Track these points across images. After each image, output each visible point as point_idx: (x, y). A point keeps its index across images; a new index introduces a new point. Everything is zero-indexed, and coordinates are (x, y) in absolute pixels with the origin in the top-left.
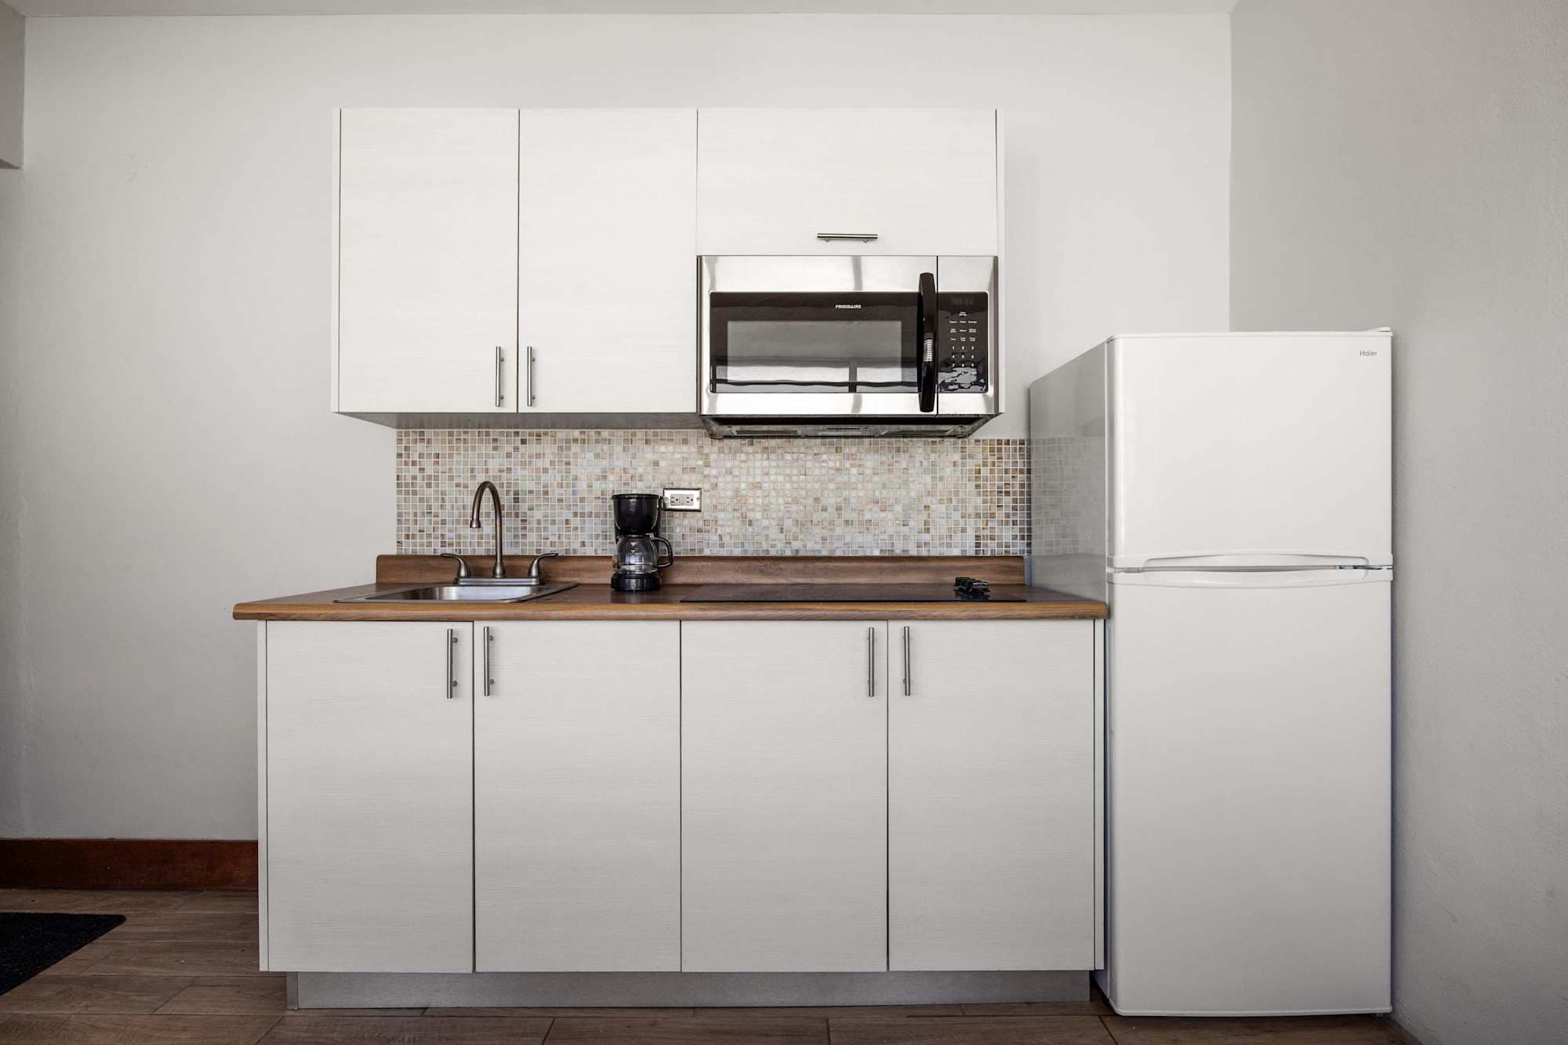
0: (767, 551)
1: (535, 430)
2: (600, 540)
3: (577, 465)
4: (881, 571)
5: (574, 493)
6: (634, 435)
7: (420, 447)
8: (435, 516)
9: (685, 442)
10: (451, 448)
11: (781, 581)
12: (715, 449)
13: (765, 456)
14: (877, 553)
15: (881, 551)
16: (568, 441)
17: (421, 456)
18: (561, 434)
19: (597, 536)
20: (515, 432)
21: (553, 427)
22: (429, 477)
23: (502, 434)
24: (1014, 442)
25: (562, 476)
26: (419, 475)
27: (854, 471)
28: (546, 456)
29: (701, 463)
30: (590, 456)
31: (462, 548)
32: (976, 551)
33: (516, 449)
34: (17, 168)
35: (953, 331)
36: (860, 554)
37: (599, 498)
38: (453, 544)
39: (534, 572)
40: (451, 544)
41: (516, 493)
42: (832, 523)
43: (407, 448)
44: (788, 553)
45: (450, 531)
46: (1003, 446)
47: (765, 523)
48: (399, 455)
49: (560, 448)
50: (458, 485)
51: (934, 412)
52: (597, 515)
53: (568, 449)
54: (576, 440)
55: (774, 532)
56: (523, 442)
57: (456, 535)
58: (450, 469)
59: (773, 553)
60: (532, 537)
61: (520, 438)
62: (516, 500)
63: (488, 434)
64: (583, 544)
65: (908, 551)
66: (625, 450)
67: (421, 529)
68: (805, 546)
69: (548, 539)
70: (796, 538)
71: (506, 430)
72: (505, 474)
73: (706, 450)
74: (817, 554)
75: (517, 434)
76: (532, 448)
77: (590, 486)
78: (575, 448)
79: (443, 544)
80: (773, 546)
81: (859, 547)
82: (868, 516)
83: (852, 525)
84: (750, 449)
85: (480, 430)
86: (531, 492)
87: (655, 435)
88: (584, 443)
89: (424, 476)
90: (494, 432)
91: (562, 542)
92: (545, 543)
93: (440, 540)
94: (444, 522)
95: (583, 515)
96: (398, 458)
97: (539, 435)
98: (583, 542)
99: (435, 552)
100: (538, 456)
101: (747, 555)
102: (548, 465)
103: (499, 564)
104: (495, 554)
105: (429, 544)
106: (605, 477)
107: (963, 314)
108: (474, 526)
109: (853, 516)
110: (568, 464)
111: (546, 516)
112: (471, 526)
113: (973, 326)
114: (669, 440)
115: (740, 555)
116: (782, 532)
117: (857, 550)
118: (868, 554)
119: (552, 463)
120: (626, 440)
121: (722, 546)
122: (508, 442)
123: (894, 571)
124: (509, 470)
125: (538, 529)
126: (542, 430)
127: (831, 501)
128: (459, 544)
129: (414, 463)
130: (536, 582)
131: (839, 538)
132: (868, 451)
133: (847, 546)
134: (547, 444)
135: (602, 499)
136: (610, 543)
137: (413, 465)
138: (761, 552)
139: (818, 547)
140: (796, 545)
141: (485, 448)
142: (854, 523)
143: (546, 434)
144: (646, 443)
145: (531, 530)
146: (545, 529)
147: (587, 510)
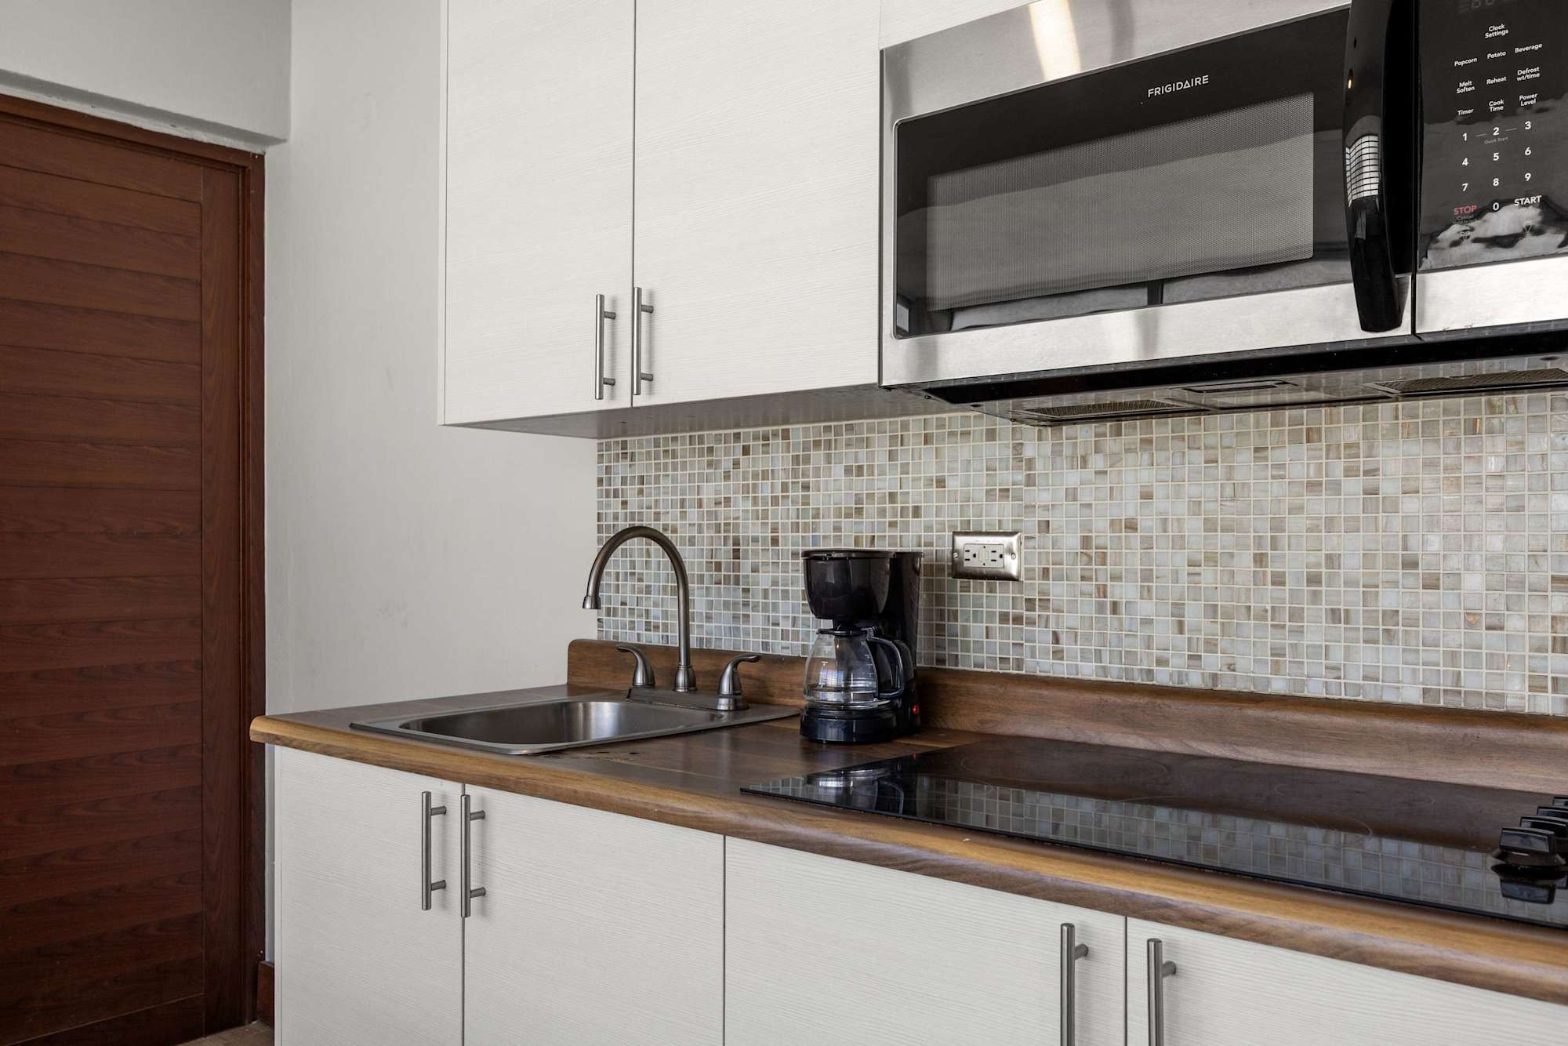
0: (1150, 672)
1: (761, 429)
3: (819, 489)
4: (1412, 744)
6: (905, 426)
7: (623, 467)
8: (638, 580)
9: (991, 435)
10: (657, 467)
11: (1168, 745)
12: (1047, 447)
13: (1146, 457)
14: (1412, 696)
15: (1425, 691)
16: (806, 445)
17: (624, 481)
18: (798, 431)
20: (735, 434)
21: (786, 420)
23: (718, 439)
25: (798, 509)
27: (1354, 486)
28: (776, 475)
29: (1021, 477)
30: (838, 471)
33: (736, 464)
34: (284, 141)
35: (1466, 87)
36: (1370, 695)
39: (726, 687)
41: (736, 542)
42: (1296, 615)
43: (608, 469)
44: (1195, 680)
45: (656, 604)
47: (1146, 608)
48: (600, 481)
49: (796, 460)
51: (1405, 329)
53: (807, 459)
54: (818, 444)
55: (1163, 631)
56: (746, 451)
58: (656, 501)
59: (1163, 677)
60: (758, 620)
61: (742, 444)
62: (736, 554)
63: (701, 440)
65: (1502, 696)
66: (892, 456)
68: (1231, 667)
70: (1211, 646)
71: (725, 431)
72: (722, 509)
73: (1029, 452)
74: (1260, 690)
75: (737, 436)
76: (757, 461)
77: (837, 528)
78: (817, 456)
80: (1163, 662)
81: (1365, 678)
82: (1388, 600)
83: (1347, 622)
84: (1110, 444)
85: (693, 434)
86: (755, 540)
88: (830, 448)
90: (710, 437)
92: (774, 631)
93: (644, 620)
94: (649, 590)
96: (599, 486)
97: (766, 437)
100: (765, 475)
101: (1109, 679)
102: (778, 491)
103: (682, 668)
105: (633, 626)
106: (859, 511)
107: (1498, 31)
108: (588, 605)
109: (1349, 599)
111: (775, 583)
112: (584, 607)
113: (1528, 60)
114: (962, 433)
115: (1094, 678)
116: (1181, 632)
118: (1389, 697)
119: (784, 486)
120: (893, 438)
121: (1058, 654)
122: (726, 452)
123: (1452, 750)
126: (770, 428)
127: (1294, 562)
128: (665, 627)
129: (616, 493)
130: (729, 705)
131: (1314, 651)
132: (1392, 434)
133: (1336, 673)
134: (778, 452)
137: (615, 496)
138: (1136, 674)
139: (1265, 672)
140: (1213, 662)
141: (698, 464)
142: (1353, 616)
143: (775, 435)
144: (926, 443)
145: (755, 608)
146: (775, 606)
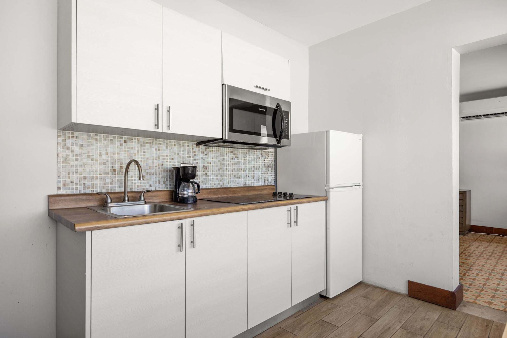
0: (213, 186)
1: (130, 137)
2: (157, 184)
3: (148, 153)
5: (147, 164)
6: (169, 142)
7: (72, 140)
8: (80, 175)
9: (188, 146)
10: (89, 142)
12: (198, 149)
16: (144, 143)
17: (72, 145)
18: (142, 139)
19: (156, 182)
20: (121, 137)
21: (138, 136)
22: (77, 155)
23: (115, 137)
24: (271, 152)
25: (142, 157)
26: (71, 155)
27: (236, 159)
28: (135, 149)
29: (193, 154)
30: (153, 149)
31: (95, 189)
32: (264, 184)
33: (122, 145)
37: (157, 167)
38: (90, 188)
39: (142, 199)
40: (89, 188)
42: (230, 176)
43: (63, 140)
44: (219, 186)
45: (89, 181)
46: (269, 153)
47: (212, 176)
49: (141, 146)
50: (92, 160)
52: (156, 174)
53: (145, 146)
54: (147, 143)
55: (215, 179)
56: (125, 142)
57: (92, 183)
59: (215, 187)
60: (129, 183)
61: (123, 140)
62: (122, 167)
64: (151, 186)
66: (167, 148)
67: (72, 181)
68: (223, 184)
69: (136, 184)
70: (221, 181)
71: (117, 136)
72: (116, 155)
73: (195, 150)
74: (226, 187)
75: (122, 138)
76: (129, 144)
77: (153, 162)
78: (148, 146)
79: (85, 188)
80: (215, 184)
83: (236, 177)
84: (207, 150)
87: (178, 143)
88: (151, 144)
89: (74, 155)
90: (111, 136)
91: (142, 185)
93: (83, 186)
94: (85, 177)
95: (150, 174)
96: (58, 145)
97: (132, 139)
98: (151, 185)
99: (80, 192)
100: (132, 148)
101: (207, 188)
102: (136, 152)
103: (126, 196)
104: (124, 191)
105: (77, 188)
106: (159, 158)
109: (236, 174)
110: (144, 152)
111: (135, 174)
113: (287, 121)
114: (182, 145)
115: (205, 188)
117: (237, 185)
119: (138, 151)
120: (167, 144)
122: (118, 141)
124: (118, 153)
125: (132, 180)
126: (133, 137)
127: (230, 169)
128: (93, 188)
129: (68, 148)
131: (232, 181)
134: (136, 143)
135: (158, 167)
136: (161, 185)
137: (67, 149)
138: (211, 186)
140: (221, 184)
141: (107, 143)
143: (135, 139)
144: (174, 146)
145: (129, 180)
146: (135, 180)
147: (152, 172)
